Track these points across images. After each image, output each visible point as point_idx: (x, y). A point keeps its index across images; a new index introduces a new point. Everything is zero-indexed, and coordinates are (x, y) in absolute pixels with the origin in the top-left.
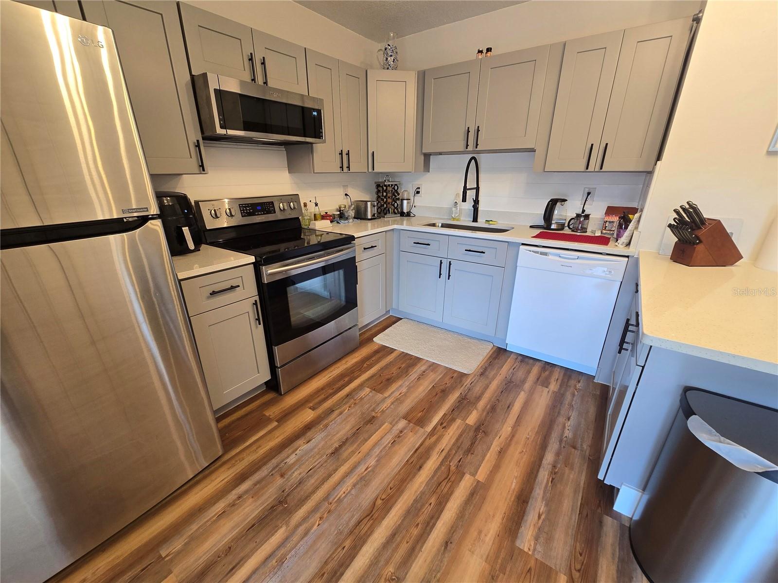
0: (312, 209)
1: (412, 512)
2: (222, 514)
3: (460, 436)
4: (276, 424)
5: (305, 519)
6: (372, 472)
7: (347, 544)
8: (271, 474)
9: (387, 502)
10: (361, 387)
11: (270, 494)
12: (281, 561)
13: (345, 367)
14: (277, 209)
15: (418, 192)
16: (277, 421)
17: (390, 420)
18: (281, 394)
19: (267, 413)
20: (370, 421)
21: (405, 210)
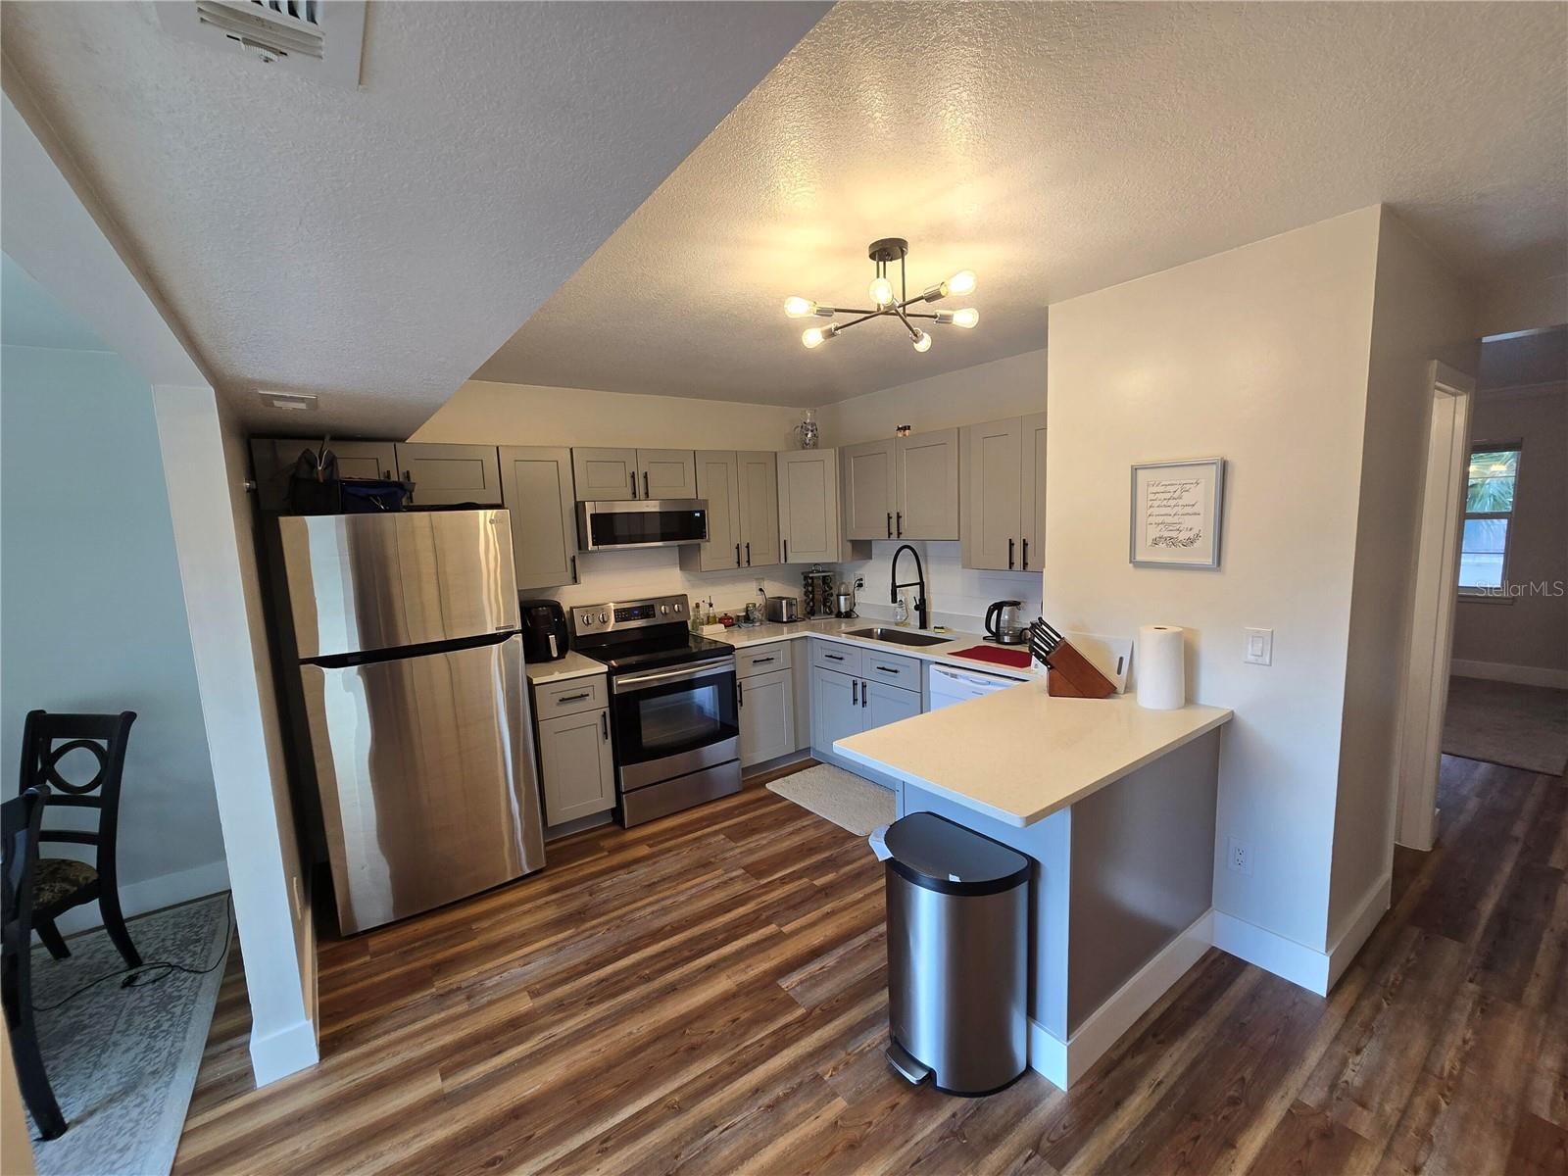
0: (704, 610)
1: (691, 941)
2: (525, 913)
3: (796, 892)
4: (606, 853)
5: (594, 927)
6: (677, 906)
7: (620, 950)
8: (581, 892)
9: (676, 929)
10: (716, 833)
11: (573, 906)
12: (560, 950)
13: (711, 810)
14: (657, 612)
15: (860, 585)
16: (609, 852)
17: (725, 868)
18: (624, 829)
19: (602, 844)
20: (705, 865)
21: (843, 610)
